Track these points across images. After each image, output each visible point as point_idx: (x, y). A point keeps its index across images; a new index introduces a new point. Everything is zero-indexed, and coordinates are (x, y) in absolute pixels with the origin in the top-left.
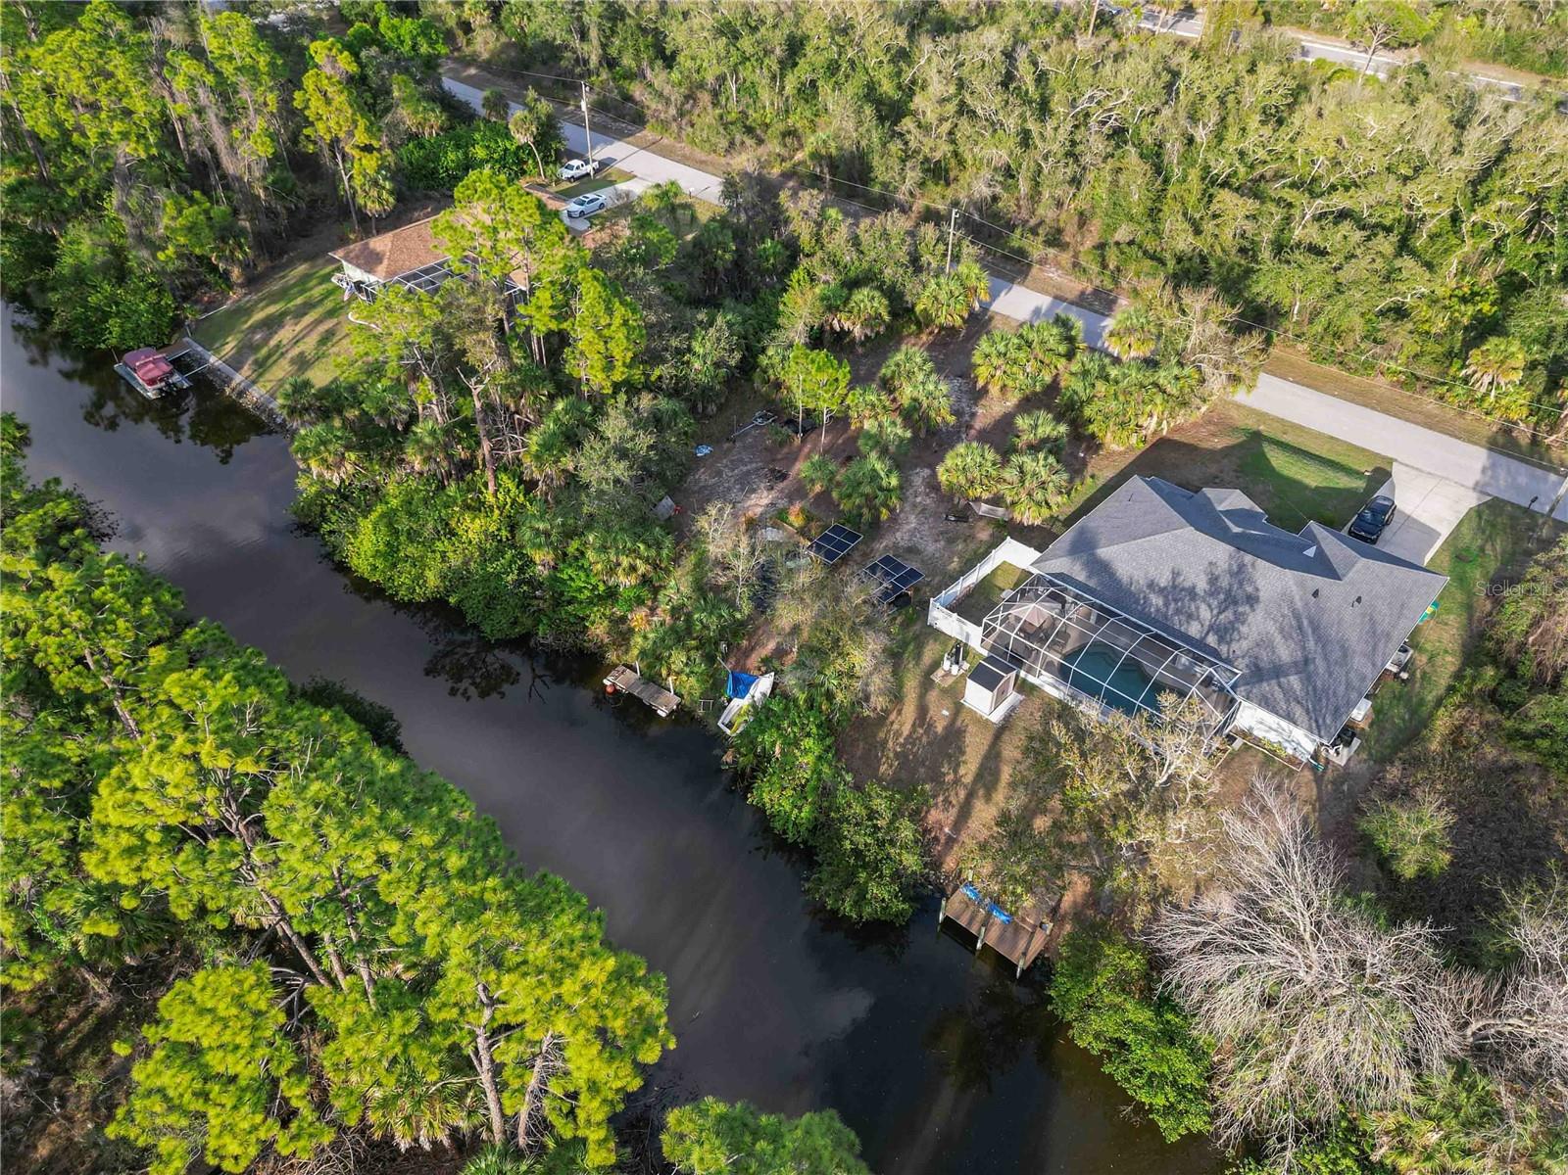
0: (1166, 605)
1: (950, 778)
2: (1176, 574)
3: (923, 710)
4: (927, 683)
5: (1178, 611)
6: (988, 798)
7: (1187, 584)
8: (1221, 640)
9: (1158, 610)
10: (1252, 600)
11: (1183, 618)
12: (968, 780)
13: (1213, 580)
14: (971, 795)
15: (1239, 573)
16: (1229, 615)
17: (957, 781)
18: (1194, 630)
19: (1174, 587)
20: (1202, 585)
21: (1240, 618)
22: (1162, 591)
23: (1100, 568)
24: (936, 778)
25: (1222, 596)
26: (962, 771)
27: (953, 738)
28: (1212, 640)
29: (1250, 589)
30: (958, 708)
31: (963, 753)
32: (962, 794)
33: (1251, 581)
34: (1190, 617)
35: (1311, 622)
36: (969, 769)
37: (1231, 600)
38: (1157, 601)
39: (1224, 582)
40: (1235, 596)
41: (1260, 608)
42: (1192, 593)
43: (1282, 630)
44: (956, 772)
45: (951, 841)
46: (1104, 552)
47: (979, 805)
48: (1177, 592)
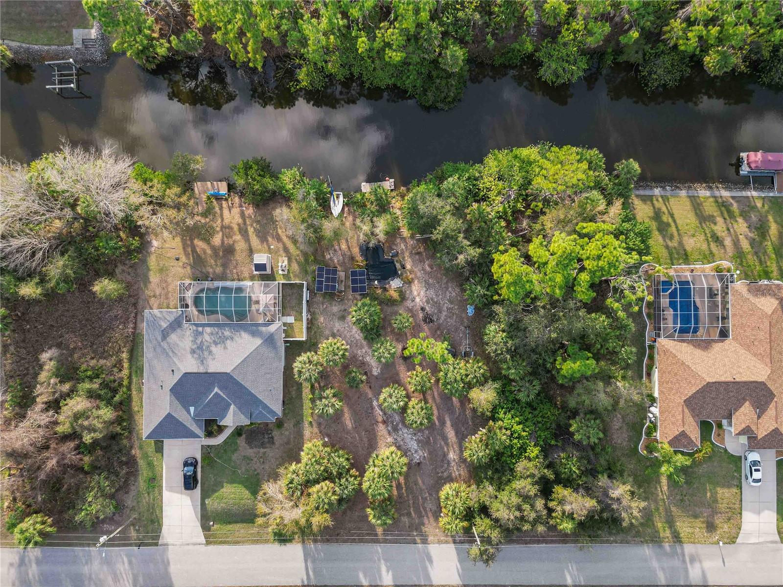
0: (223, 333)
1: (255, 225)
2: (225, 348)
3: (279, 239)
4: (286, 250)
5: (217, 333)
6: (239, 225)
7: (219, 346)
8: (197, 331)
9: (225, 330)
10: (193, 352)
11: (214, 332)
12: (249, 227)
13: (210, 352)
14: (245, 223)
15: (202, 361)
16: (199, 342)
17: (252, 225)
18: (208, 330)
19: (223, 342)
20: (214, 349)
21: (194, 342)
22: (227, 339)
23: (254, 334)
24: (258, 222)
25: (204, 347)
26: (252, 229)
27: (263, 238)
28: (200, 329)
29: (195, 356)
30: (270, 251)
31: (256, 235)
32: (248, 223)
33: (196, 359)
34: (212, 334)
35: (167, 354)
36: (251, 230)
37: (200, 347)
38: (227, 333)
39: (206, 353)
40: (200, 351)
41: (188, 350)
42: (216, 343)
43: (178, 345)
44: (254, 228)
45: (241, 206)
46: (258, 341)
47: (240, 221)
48: (221, 341)
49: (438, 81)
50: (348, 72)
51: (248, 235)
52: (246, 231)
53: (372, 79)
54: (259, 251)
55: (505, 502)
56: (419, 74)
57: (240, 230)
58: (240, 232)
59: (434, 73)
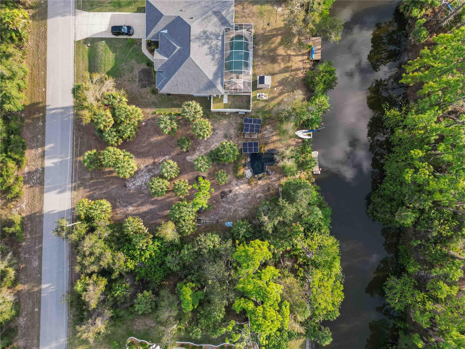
0: (217, 53)
1: (291, 77)
2: (207, 54)
3: (280, 94)
4: (273, 99)
5: (217, 49)
6: (291, 66)
7: (209, 50)
8: (219, 36)
9: (219, 55)
10: (205, 32)
11: (218, 47)
12: (289, 74)
13: (204, 44)
14: (292, 71)
15: (198, 38)
16: (211, 36)
17: (291, 75)
18: (220, 43)
19: (211, 53)
20: (206, 46)
21: (212, 33)
22: (213, 56)
23: (216, 75)
24: (293, 80)
25: (207, 40)
26: (288, 76)
27: (282, 83)
28: (220, 38)
29: (202, 34)
30: (273, 87)
31: (283, 78)
32: (292, 73)
33: (200, 34)
34: (217, 46)
35: (204, 15)
36: (287, 75)
37: (207, 37)
38: (217, 56)
39: (203, 41)
40: (206, 37)
41: (206, 29)
42: (210, 48)
43: (209, 22)
44: (289, 77)
45: (304, 68)
46: (211, 77)
47: (293, 68)
48: (212, 52)
49: (389, 206)
50: (395, 144)
51: (283, 73)
52: (286, 72)
53: (390, 160)
54: (273, 80)
55: (96, 244)
56: (394, 193)
57: (288, 67)
58: (286, 67)
59: (394, 203)
